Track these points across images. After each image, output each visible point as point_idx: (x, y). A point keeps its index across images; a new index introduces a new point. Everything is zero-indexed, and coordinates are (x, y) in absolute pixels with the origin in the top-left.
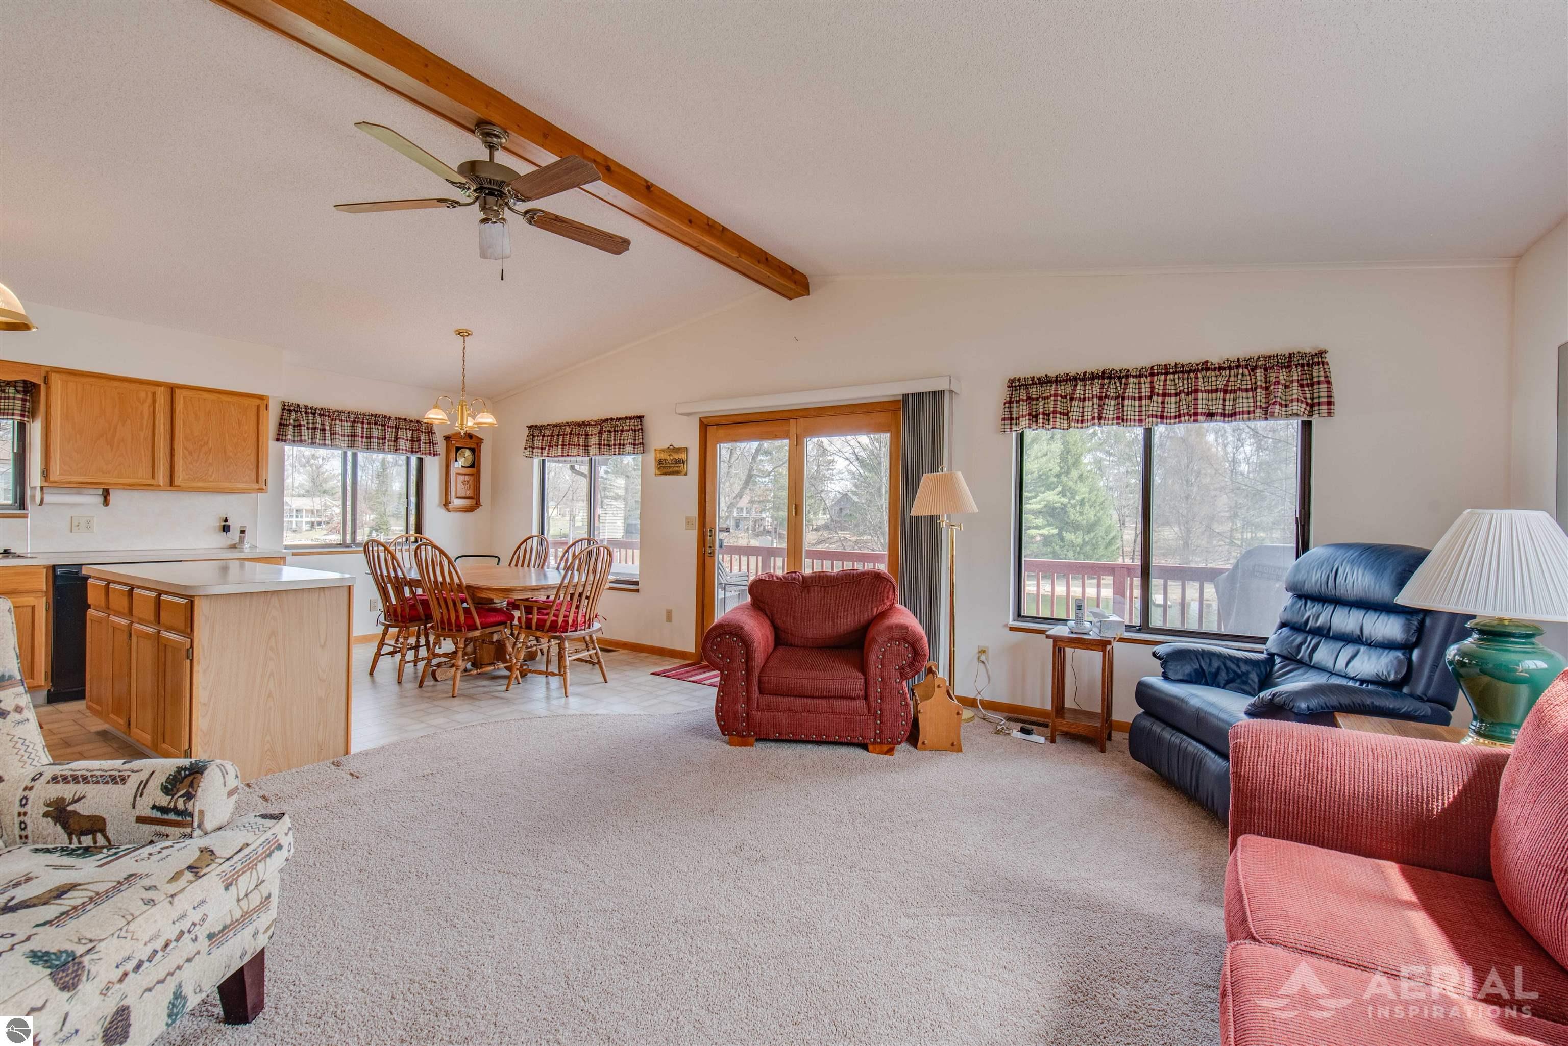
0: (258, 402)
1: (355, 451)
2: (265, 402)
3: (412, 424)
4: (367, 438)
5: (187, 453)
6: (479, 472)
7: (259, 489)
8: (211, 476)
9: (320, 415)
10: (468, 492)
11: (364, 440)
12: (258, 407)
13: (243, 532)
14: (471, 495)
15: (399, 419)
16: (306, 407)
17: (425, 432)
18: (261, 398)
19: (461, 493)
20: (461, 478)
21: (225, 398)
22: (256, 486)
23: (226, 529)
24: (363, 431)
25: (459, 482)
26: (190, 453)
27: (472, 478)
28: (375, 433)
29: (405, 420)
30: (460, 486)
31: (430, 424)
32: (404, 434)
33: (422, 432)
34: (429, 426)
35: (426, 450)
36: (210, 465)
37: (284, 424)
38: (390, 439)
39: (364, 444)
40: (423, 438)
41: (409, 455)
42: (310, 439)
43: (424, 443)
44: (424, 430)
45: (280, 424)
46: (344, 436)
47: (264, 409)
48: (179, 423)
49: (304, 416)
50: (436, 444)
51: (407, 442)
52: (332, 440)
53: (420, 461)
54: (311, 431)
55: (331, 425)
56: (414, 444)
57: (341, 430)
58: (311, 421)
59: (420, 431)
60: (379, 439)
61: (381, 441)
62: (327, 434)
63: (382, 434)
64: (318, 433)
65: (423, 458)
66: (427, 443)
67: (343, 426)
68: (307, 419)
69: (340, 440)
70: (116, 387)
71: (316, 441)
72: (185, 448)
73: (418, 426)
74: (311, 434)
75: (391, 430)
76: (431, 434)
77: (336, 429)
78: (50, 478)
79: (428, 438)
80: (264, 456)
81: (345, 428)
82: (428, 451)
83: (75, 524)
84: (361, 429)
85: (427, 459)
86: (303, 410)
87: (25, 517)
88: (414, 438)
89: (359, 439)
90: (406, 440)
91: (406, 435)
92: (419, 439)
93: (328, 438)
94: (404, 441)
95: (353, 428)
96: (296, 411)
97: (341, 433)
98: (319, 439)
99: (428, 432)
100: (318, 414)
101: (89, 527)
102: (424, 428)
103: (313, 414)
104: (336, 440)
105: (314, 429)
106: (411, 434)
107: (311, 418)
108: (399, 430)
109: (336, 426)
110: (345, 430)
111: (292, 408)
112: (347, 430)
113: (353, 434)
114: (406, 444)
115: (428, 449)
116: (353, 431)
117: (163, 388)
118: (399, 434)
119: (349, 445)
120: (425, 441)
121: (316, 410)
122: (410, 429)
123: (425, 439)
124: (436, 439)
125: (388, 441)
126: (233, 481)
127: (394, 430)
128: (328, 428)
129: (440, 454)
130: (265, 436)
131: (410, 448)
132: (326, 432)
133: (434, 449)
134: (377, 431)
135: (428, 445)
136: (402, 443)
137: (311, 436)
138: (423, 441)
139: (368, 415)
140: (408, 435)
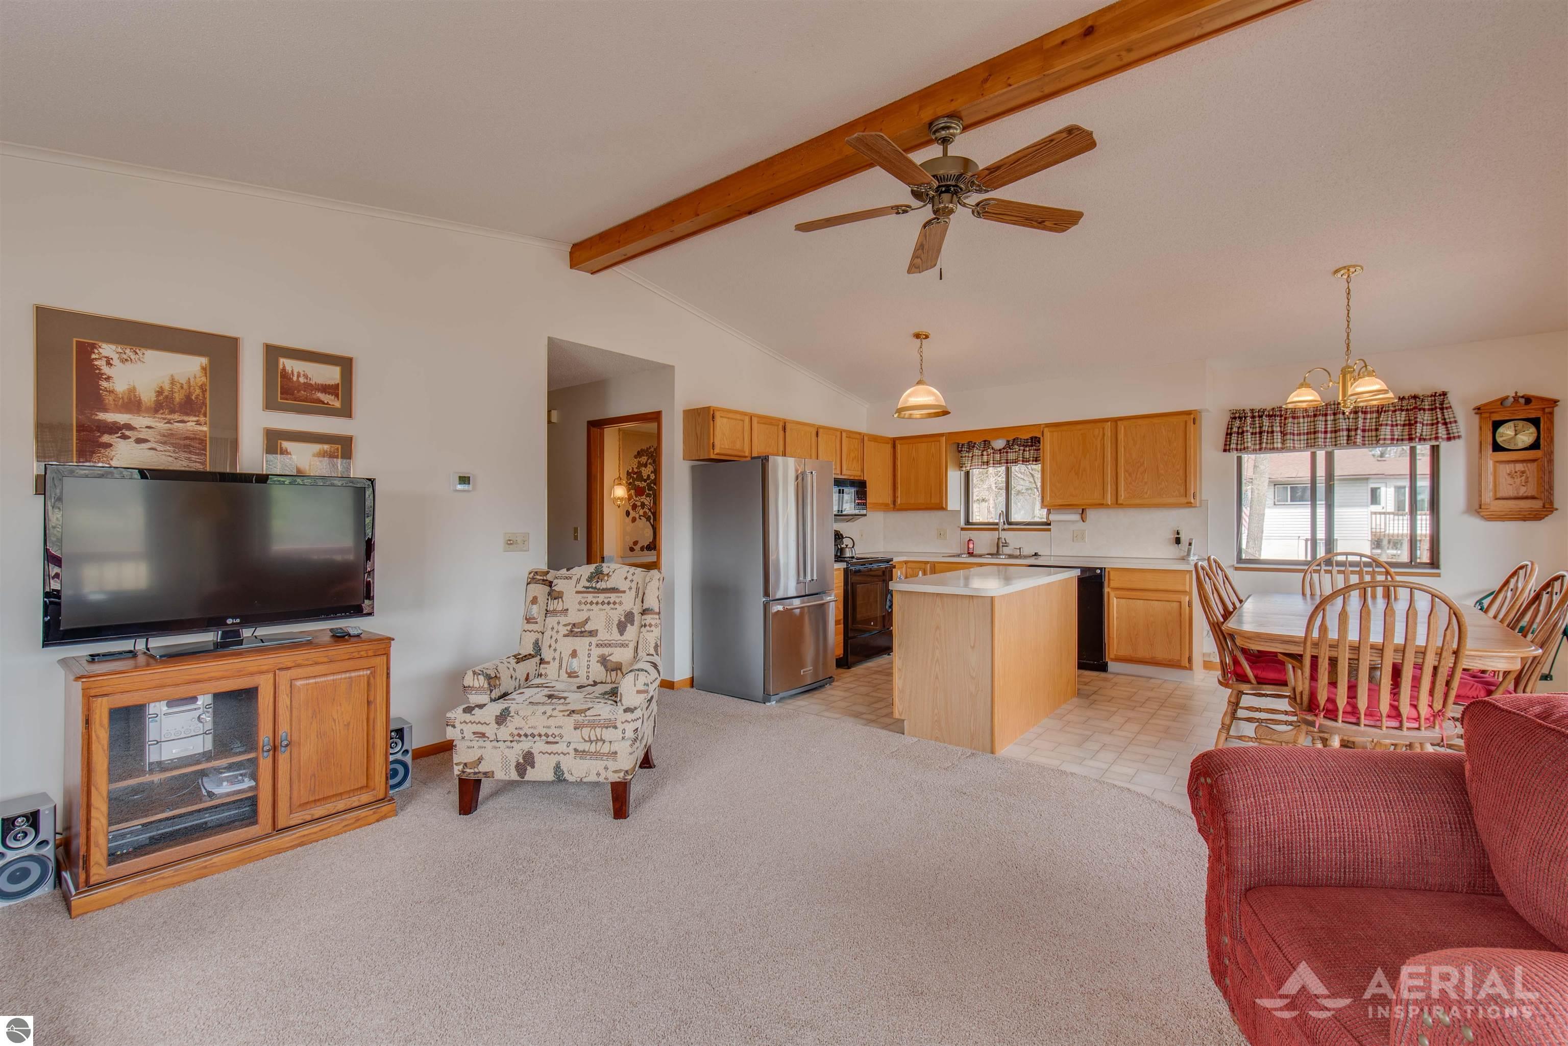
0: (1185, 417)
1: (1313, 450)
2: (1192, 416)
3: (1411, 401)
4: (1331, 432)
5: (1127, 475)
6: (1549, 453)
7: (1187, 503)
8: (1146, 493)
9: (1269, 416)
10: (1523, 489)
11: (1329, 435)
12: (1186, 422)
13: (1190, 544)
14: (1531, 493)
16: (1252, 411)
17: (1429, 410)
18: (1188, 413)
19: (1507, 491)
20: (1506, 468)
21: (1155, 420)
22: (1184, 500)
23: (1178, 541)
24: (1326, 425)
25: (1503, 474)
26: (1130, 475)
27: (1532, 466)
30: (1505, 480)
31: (1440, 395)
32: (1390, 419)
33: (1424, 410)
34: (1438, 400)
35: (1431, 435)
36: (1146, 483)
37: (1238, 433)
38: (1367, 428)
39: (1328, 440)
40: (1426, 418)
41: (1412, 445)
42: (1255, 444)
43: (1427, 425)
44: (1427, 407)
45: (1229, 434)
46: (1299, 434)
47: (1194, 424)
48: (1121, 450)
49: (1249, 420)
50: (1451, 423)
51: (1395, 428)
52: (1283, 442)
53: (1435, 451)
54: (1258, 436)
55: (1283, 425)
56: (1410, 430)
57: (1296, 429)
58: (1257, 425)
59: (1420, 410)
60: (1349, 430)
61: (1353, 433)
62: (1278, 437)
63: (1354, 424)
64: (1265, 437)
65: (1438, 446)
66: (1432, 425)
67: (1299, 423)
68: (1253, 423)
69: (1293, 440)
70: (1080, 430)
71: (1264, 445)
72: (1126, 471)
73: (1416, 403)
74: (1258, 439)
75: (1369, 416)
76: (1442, 409)
77: (1289, 429)
78: (1045, 503)
79: (1435, 418)
80: (1192, 471)
81: (1302, 425)
82: (1434, 436)
83: (1075, 535)
84: (1323, 423)
85: (1444, 446)
86: (1249, 414)
87: (1049, 530)
88: (1409, 420)
89: (1321, 435)
90: (1392, 426)
91: (1394, 419)
92: (1416, 422)
93: (1279, 440)
94: (1389, 428)
95: (1312, 424)
96: (1240, 418)
97: (1296, 432)
98: (1267, 443)
99: (1436, 408)
100: (1266, 416)
101: (1083, 538)
102: (1426, 403)
103: (1260, 417)
104: (1288, 441)
105: (1261, 433)
106: (1403, 416)
107: (1257, 422)
108: (1383, 414)
109: (1289, 425)
110: (1302, 428)
111: (1237, 415)
112: (1304, 428)
113: (1312, 430)
114: (1392, 431)
115: (1434, 432)
116: (1312, 427)
117: (1109, 423)
118: (1381, 419)
119: (1307, 443)
120: (1429, 422)
121: (1264, 412)
122: (1402, 410)
123: (1429, 418)
124: (1451, 416)
125: (1364, 431)
126: (1164, 496)
127: (1375, 415)
128: (1278, 429)
129: (1459, 437)
130: (1192, 450)
131: (1402, 435)
132: (1275, 434)
133: (1455, 431)
134: (1347, 420)
135: (1435, 426)
136: (1386, 431)
137: (1258, 442)
138: (1425, 422)
139: (1334, 404)
140: (1398, 418)
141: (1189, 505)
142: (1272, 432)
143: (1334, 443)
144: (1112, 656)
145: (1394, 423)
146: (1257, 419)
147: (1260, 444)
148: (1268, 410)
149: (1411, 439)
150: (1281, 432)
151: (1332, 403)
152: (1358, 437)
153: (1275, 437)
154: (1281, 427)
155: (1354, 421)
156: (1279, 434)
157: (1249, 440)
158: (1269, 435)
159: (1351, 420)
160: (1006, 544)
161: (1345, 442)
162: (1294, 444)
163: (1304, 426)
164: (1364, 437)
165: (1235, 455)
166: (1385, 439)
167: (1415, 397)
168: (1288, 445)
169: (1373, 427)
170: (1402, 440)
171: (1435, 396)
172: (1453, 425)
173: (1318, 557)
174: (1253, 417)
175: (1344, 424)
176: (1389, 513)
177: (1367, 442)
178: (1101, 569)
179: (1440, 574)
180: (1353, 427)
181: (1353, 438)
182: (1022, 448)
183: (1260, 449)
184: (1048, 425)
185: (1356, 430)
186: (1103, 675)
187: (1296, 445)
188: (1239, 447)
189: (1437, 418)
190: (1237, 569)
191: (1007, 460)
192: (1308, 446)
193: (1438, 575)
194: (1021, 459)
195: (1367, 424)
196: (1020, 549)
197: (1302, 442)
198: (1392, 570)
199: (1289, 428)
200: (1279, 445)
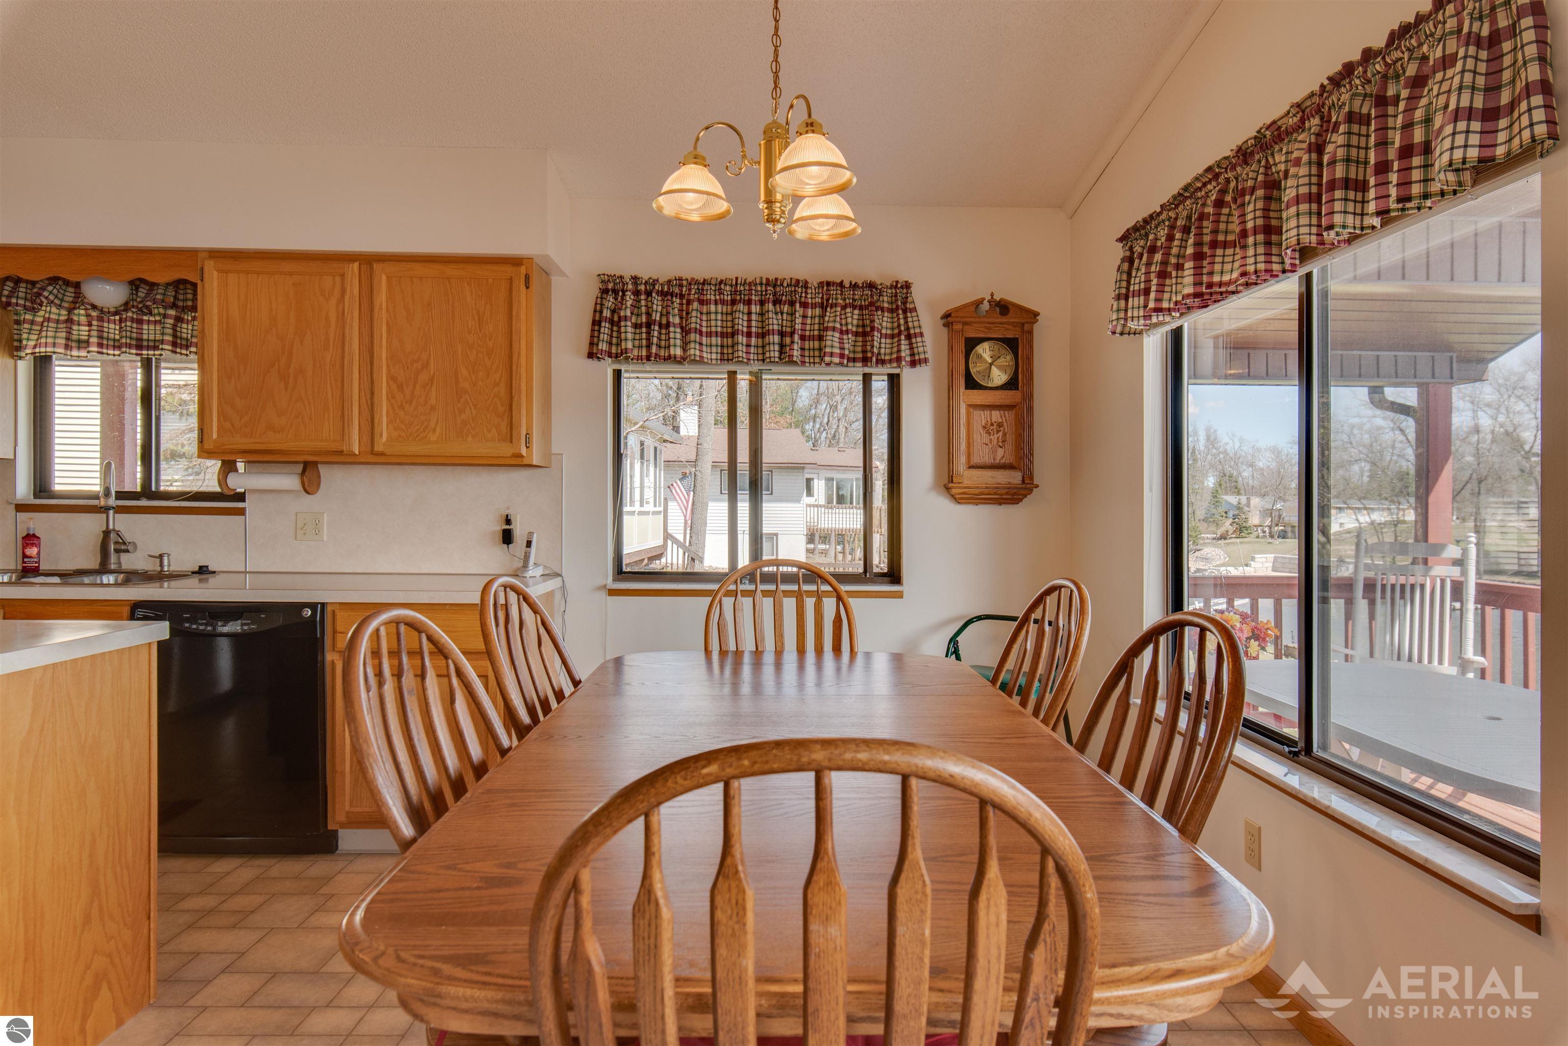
0: (509, 269)
1: (732, 368)
2: (523, 270)
3: (858, 293)
4: (758, 336)
5: (394, 387)
6: (1029, 397)
7: (515, 456)
8: (434, 431)
9: (662, 293)
10: (1000, 452)
11: (753, 341)
12: (511, 280)
13: (529, 544)
14: (1009, 459)
15: (828, 284)
16: (635, 279)
17: (889, 310)
18: (516, 262)
19: (982, 455)
20: (981, 417)
22: (509, 450)
23: (507, 537)
24: (749, 321)
25: (977, 427)
26: (400, 387)
27: (1010, 415)
28: (774, 323)
29: (841, 284)
30: (979, 437)
31: (902, 287)
32: (838, 319)
33: (882, 309)
34: (901, 293)
35: (891, 354)
36: (433, 408)
37: (612, 322)
38: (807, 333)
39: (752, 350)
40: (884, 324)
41: (867, 370)
42: (640, 347)
43: (886, 336)
44: (886, 305)
45: (596, 323)
46: (709, 335)
47: (527, 288)
48: (382, 331)
49: (629, 299)
50: (915, 335)
51: (845, 337)
52: (685, 346)
53: (894, 382)
54: (644, 330)
55: (685, 315)
56: (865, 341)
57: (704, 324)
58: (643, 309)
59: (877, 309)
60: (782, 334)
61: (788, 340)
62: (676, 334)
63: (789, 324)
64: (656, 334)
65: (898, 375)
66: (892, 336)
67: (709, 313)
68: (636, 306)
69: (701, 344)
70: (291, 274)
71: (654, 349)
72: (392, 378)
73: (872, 296)
74: (644, 336)
75: (809, 312)
76: (905, 311)
77: (694, 322)
78: (208, 445)
79: (896, 324)
80: (523, 387)
81: (713, 316)
82: (894, 356)
83: (300, 525)
84: (745, 318)
85: (908, 375)
86: (630, 287)
87: (241, 512)
88: (863, 326)
89: (742, 339)
90: (841, 332)
91: (844, 322)
92: (873, 329)
93: (678, 342)
94: (837, 335)
95: (729, 318)
96: (615, 292)
97: (704, 329)
98: (659, 346)
99: (897, 308)
100: (658, 293)
101: (318, 531)
102: (885, 299)
103: (649, 294)
104: (692, 345)
105: (649, 325)
106: (856, 317)
107: (643, 303)
108: (829, 309)
109: (694, 314)
110: (713, 323)
111: (610, 286)
112: (717, 324)
113: (730, 330)
114: (841, 342)
115: (895, 349)
116: (729, 324)
117: (356, 265)
118: (827, 319)
119: (722, 353)
120: (889, 332)
121: (654, 285)
122: (854, 307)
123: (889, 325)
124: (916, 324)
125: (803, 338)
126: (470, 439)
127: (818, 311)
128: (677, 320)
129: (926, 361)
130: (523, 342)
131: (854, 352)
132: (672, 329)
133: (921, 349)
134: (780, 316)
135: (896, 340)
136: (833, 340)
137: (644, 342)
138: (884, 331)
139: (761, 284)
140: (849, 320)
141: (518, 463)
142: (668, 325)
143: (760, 357)
144: (341, 817)
145: (844, 328)
146: (643, 297)
147: (649, 346)
148: (661, 281)
149: (865, 361)
150: (682, 328)
151: (758, 281)
152: (796, 347)
153: (672, 335)
154: (681, 318)
155: (789, 318)
156: (678, 330)
157: (630, 336)
158: (663, 331)
159: (785, 316)
160: (123, 547)
161: (777, 354)
162: (701, 351)
163: (716, 320)
164: (803, 349)
165: (608, 367)
166: (832, 355)
167: (871, 286)
168: (692, 352)
169: (816, 333)
170: (854, 360)
171: (896, 287)
172: (919, 339)
173: (740, 567)
174: (637, 293)
175: (775, 322)
176: (821, 506)
177: (807, 360)
178: (313, 606)
179: (902, 592)
180: (788, 330)
181: (788, 348)
182: (172, 312)
183: (648, 358)
184: (216, 254)
185: (792, 334)
186: (318, 866)
187: (705, 355)
188: (614, 350)
189: (899, 326)
190: (612, 592)
191: (139, 340)
192: (725, 359)
193: (899, 595)
194: (169, 338)
195: (808, 327)
196: (161, 557)
197: (714, 349)
198: (844, 588)
199: (693, 320)
200: (678, 352)
